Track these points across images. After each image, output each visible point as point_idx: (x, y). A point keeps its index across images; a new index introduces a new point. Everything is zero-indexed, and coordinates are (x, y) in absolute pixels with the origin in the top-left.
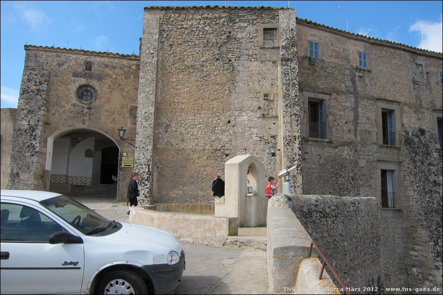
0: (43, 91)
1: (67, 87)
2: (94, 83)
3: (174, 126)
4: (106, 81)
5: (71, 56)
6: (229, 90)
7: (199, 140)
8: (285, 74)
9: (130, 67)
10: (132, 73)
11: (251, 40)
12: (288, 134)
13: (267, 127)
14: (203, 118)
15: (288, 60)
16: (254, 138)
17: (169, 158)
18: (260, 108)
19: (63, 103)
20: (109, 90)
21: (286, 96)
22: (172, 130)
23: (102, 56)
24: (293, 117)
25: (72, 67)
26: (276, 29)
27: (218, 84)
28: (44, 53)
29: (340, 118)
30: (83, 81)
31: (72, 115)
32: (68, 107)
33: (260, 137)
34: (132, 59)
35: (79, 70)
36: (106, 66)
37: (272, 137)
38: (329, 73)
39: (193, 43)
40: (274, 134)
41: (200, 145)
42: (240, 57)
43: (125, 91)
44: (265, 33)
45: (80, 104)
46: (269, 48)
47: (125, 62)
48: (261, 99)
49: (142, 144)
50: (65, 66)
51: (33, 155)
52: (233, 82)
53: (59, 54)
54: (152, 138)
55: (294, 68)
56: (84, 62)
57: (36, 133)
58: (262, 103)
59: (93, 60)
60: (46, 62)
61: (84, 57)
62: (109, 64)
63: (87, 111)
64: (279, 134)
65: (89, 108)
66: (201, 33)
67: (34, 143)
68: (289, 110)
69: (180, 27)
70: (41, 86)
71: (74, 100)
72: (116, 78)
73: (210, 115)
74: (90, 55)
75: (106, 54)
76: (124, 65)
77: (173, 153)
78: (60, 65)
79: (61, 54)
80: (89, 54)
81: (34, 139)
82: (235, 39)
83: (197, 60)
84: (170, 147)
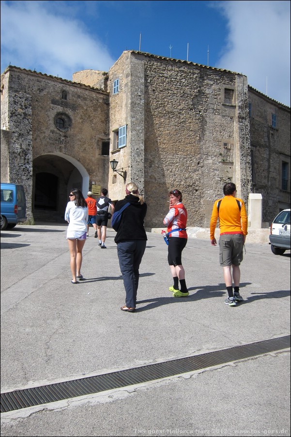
0: (29, 115)
1: (46, 113)
2: (69, 112)
3: (156, 162)
4: (78, 111)
5: (49, 82)
6: (200, 137)
7: (176, 176)
8: (241, 129)
9: (98, 100)
10: (99, 106)
11: (215, 97)
12: (244, 177)
13: (226, 170)
14: (180, 159)
15: (243, 118)
16: (217, 178)
17: (153, 190)
18: (221, 154)
19: (44, 129)
20: (81, 121)
21: (242, 147)
22: (155, 166)
23: (76, 87)
24: (247, 164)
25: (50, 94)
26: (233, 90)
27: (191, 131)
28: (26, 75)
29: (261, 166)
30: (60, 109)
31: (51, 142)
32: (48, 133)
33: (221, 178)
34: (99, 93)
35: (57, 98)
36: (79, 97)
37: (228, 178)
38: (256, 129)
39: (172, 92)
40: (230, 176)
41: (177, 180)
42: (207, 110)
43: (94, 122)
44: (225, 93)
45: (58, 132)
46: (228, 106)
47: (94, 95)
48: (222, 147)
49: (136, 176)
50: (44, 93)
51: (29, 179)
52: (203, 130)
53: (39, 78)
54: (144, 172)
55: (247, 125)
56: (61, 90)
57: (28, 157)
58: (223, 151)
59: (68, 89)
60: (27, 85)
61: (61, 85)
62: (81, 95)
63: (63, 138)
64: (234, 177)
65: (65, 136)
66: (178, 84)
67: (28, 166)
68: (244, 158)
69: (161, 75)
70: (26, 110)
71: (53, 127)
72: (86, 110)
73: (185, 157)
74: (66, 84)
75: (79, 85)
76: (93, 97)
77: (156, 185)
78: (41, 90)
79: (41, 79)
80: (65, 82)
81: (28, 162)
82: (204, 93)
83: (175, 108)
84: (154, 181)
